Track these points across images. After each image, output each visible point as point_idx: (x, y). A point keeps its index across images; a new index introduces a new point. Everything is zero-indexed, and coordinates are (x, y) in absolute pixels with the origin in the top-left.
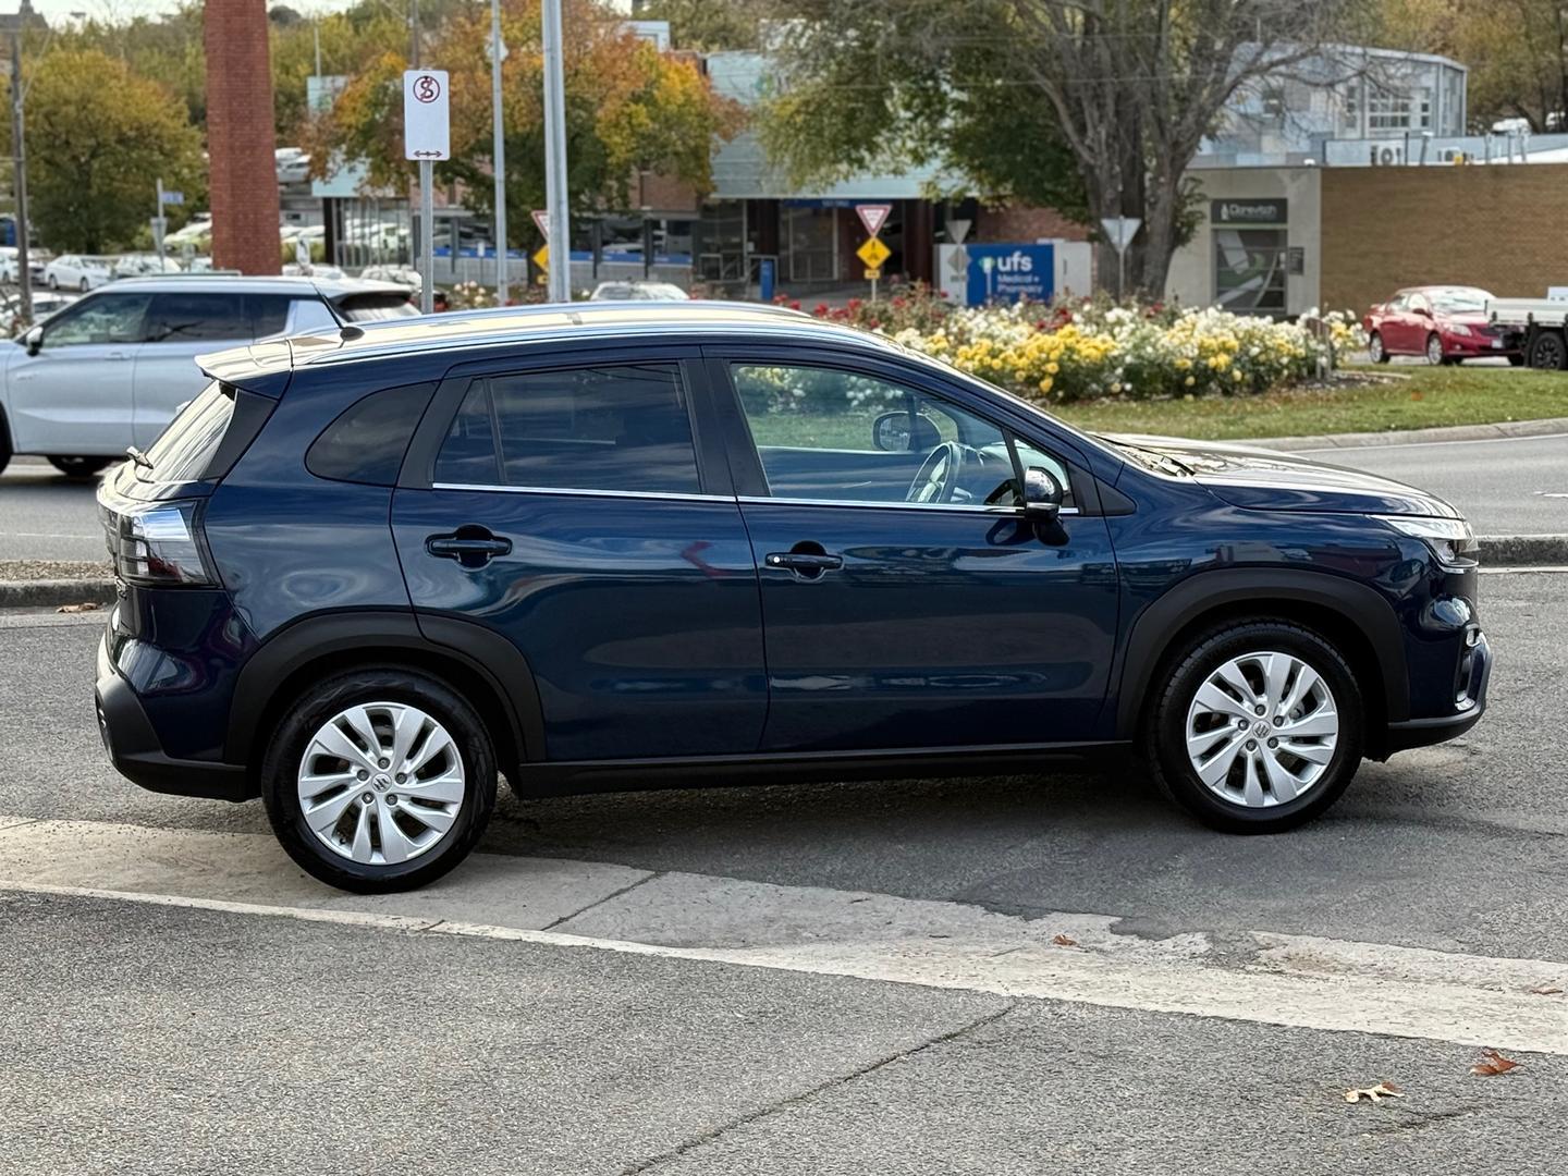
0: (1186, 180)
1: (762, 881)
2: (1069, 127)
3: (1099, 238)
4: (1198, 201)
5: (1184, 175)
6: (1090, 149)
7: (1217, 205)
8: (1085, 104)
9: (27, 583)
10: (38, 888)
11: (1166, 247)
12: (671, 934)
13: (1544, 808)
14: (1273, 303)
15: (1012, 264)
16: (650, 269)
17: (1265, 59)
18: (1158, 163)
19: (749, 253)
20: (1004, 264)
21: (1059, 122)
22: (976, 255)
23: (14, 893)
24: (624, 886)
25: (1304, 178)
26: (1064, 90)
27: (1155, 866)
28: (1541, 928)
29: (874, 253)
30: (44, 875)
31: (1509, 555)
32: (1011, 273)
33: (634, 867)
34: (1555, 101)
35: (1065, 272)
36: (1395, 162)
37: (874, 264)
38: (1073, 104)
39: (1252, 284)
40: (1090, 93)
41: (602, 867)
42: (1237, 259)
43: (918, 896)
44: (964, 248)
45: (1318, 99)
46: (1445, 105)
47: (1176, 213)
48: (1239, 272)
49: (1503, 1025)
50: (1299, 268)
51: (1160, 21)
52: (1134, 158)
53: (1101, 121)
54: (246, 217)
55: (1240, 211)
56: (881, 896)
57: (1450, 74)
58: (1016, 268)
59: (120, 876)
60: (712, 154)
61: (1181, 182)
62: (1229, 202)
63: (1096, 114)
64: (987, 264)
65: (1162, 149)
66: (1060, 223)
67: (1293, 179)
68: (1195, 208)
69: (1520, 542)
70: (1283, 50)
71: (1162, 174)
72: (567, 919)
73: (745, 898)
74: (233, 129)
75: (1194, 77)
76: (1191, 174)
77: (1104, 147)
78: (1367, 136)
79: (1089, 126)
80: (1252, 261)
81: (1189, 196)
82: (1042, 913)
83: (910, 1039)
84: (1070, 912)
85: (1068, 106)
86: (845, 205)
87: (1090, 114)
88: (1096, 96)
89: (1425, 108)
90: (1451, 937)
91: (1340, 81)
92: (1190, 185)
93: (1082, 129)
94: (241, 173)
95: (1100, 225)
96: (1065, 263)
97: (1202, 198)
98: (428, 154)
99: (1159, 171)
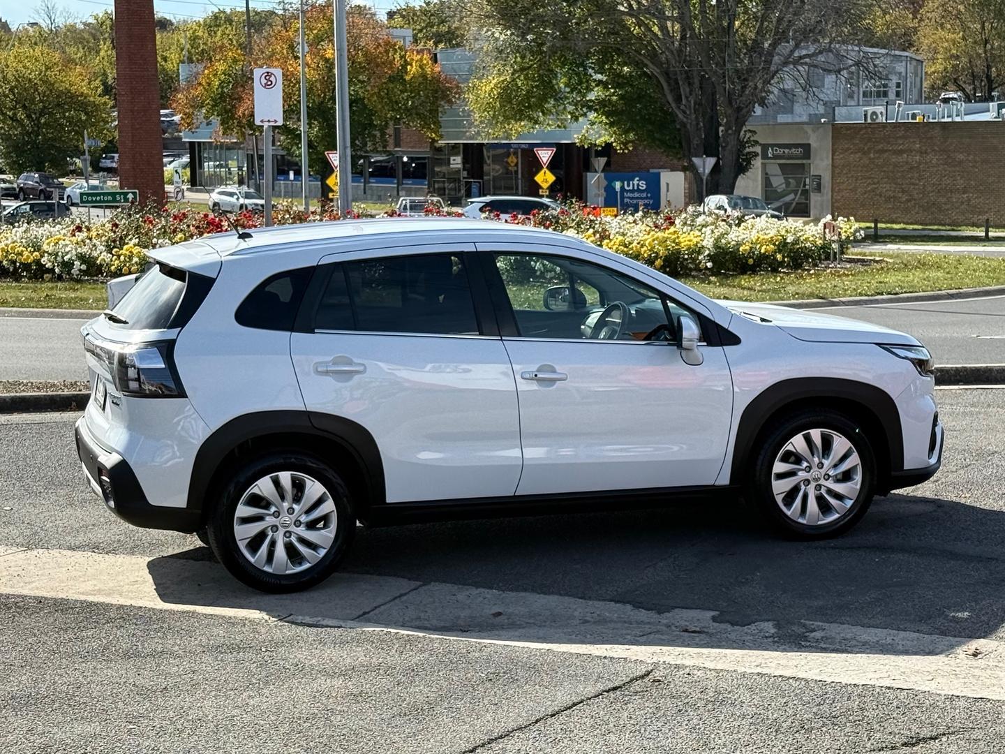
0: (745, 131)
1: (491, 588)
2: (670, 98)
3: (690, 168)
4: (753, 146)
5: (744, 129)
6: (684, 112)
7: (765, 147)
8: (681, 83)
9: (12, 394)
10: (32, 594)
11: (733, 175)
12: (435, 622)
13: (985, 541)
14: (801, 210)
15: (633, 184)
16: (400, 187)
17: (796, 54)
18: (727, 121)
19: (464, 178)
20: (628, 185)
21: (664, 95)
22: (610, 181)
23: (18, 596)
24: (404, 592)
25: (821, 130)
26: (667, 74)
27: (740, 579)
28: (985, 618)
29: (545, 178)
30: (34, 584)
31: (958, 377)
32: (633, 191)
33: (410, 579)
34: (982, 81)
35: (668, 191)
36: (879, 120)
37: (545, 186)
38: (673, 84)
39: (788, 198)
40: (684, 76)
41: (390, 579)
42: (778, 182)
43: (590, 598)
44: (603, 175)
45: (830, 79)
46: (911, 83)
47: (739, 152)
48: (779, 191)
49: (963, 680)
50: (818, 188)
51: (729, 30)
52: (712, 117)
53: (691, 94)
54: (141, 155)
55: (780, 151)
56: (566, 598)
57: (914, 63)
58: (636, 188)
59: (83, 585)
60: (440, 115)
61: (742, 133)
62: (773, 146)
63: (688, 90)
64: (618, 185)
65: (729, 111)
66: (664, 158)
67: (814, 131)
68: (751, 149)
69: (965, 369)
70: (807, 48)
71: (731, 128)
72: (368, 613)
73: (481, 599)
74: (133, 98)
75: (750, 66)
76: (748, 128)
77: (693, 111)
78: (861, 104)
79: (683, 97)
80: (788, 184)
81: (747, 142)
82: (669, 609)
83: (591, 690)
84: (687, 608)
85: (669, 85)
86: (526, 147)
87: (684, 90)
88: (688, 78)
89: (898, 85)
90: (928, 624)
91: (844, 69)
92: (748, 135)
93: (678, 99)
94: (138, 126)
95: (691, 160)
96: (668, 184)
97: (756, 142)
98: (269, 121)
99: (728, 127)
